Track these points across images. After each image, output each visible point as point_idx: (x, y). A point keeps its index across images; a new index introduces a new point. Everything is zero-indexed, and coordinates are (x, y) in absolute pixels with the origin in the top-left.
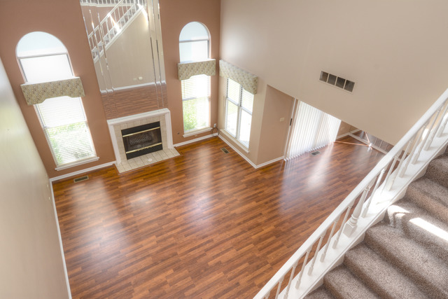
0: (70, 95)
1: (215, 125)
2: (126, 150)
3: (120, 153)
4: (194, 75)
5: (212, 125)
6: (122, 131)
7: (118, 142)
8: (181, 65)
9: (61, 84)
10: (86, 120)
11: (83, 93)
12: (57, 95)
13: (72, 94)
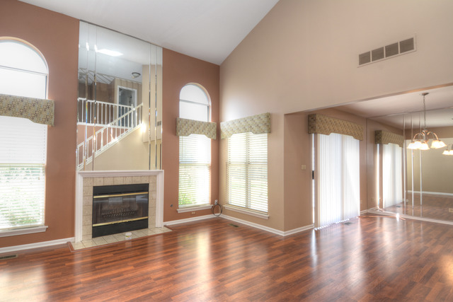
0: (32, 119)
1: (216, 201)
2: (95, 221)
3: (84, 225)
4: (194, 133)
5: (212, 202)
6: (94, 187)
7: (85, 206)
8: (181, 119)
9: (25, 101)
10: (45, 162)
11: (53, 120)
12: (14, 115)
13: (35, 117)
